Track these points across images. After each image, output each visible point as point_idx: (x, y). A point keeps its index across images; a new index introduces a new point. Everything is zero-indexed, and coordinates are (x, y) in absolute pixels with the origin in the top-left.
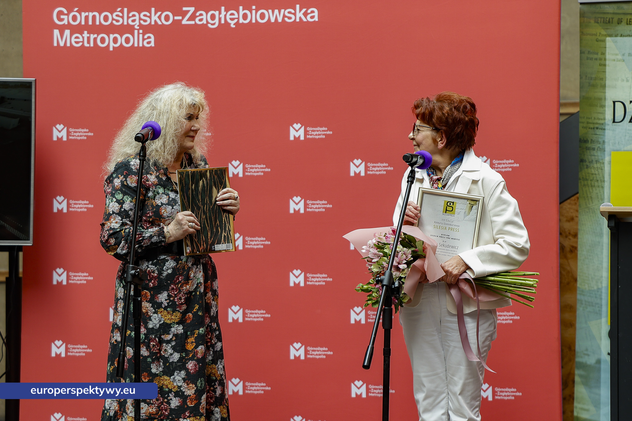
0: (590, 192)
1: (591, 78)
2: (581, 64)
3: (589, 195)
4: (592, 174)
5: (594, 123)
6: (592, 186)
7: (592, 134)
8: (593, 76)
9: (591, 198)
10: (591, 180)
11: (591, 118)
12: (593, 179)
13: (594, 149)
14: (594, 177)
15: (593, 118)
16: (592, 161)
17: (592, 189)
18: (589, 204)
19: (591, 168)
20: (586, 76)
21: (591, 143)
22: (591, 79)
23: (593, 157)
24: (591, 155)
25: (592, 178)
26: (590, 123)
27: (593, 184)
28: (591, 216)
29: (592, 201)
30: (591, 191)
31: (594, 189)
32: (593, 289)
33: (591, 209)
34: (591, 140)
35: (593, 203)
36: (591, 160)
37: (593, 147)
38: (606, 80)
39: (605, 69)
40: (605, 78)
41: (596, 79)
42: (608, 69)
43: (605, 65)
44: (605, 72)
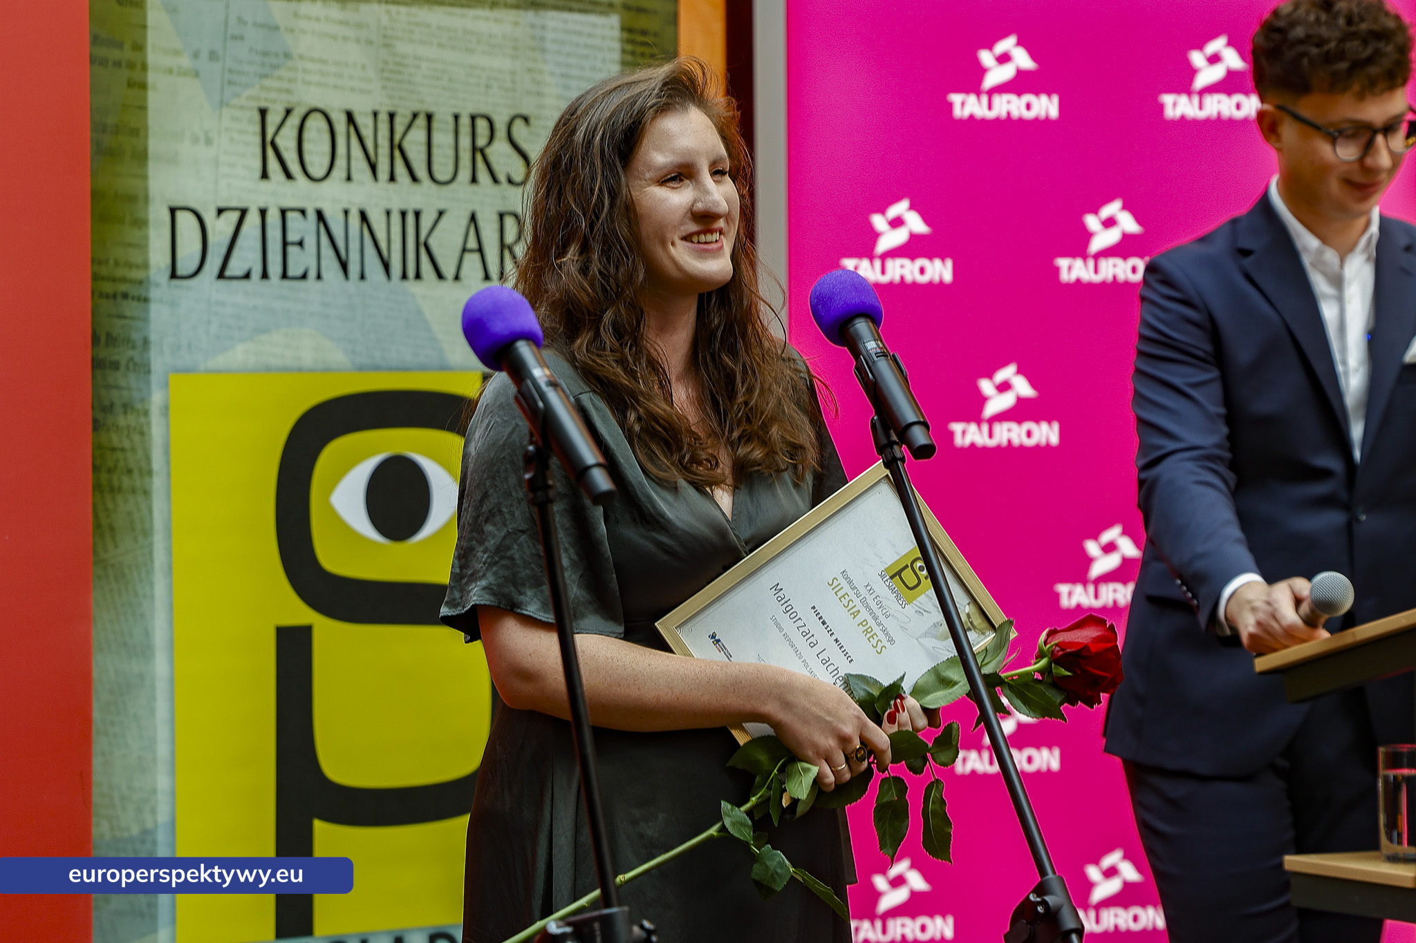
0: (106, 510)
1: (103, 129)
3: (104, 522)
4: (113, 450)
5: (114, 280)
6: (112, 490)
7: (110, 316)
8: (111, 120)
9: (112, 529)
10: (109, 471)
11: (107, 262)
12: (116, 467)
13: (115, 366)
14: (117, 461)
15: (112, 262)
16: (112, 405)
17: (114, 499)
18: (106, 550)
19: (108, 430)
21: (107, 345)
22: (104, 131)
23: (115, 394)
24: (108, 387)
25: (111, 464)
26: (103, 278)
27: (116, 483)
28: (111, 591)
29: (114, 539)
30: (110, 505)
31: (119, 498)
32: (126, 835)
33: (113, 566)
34: (108, 335)
35: (116, 546)
36: (107, 403)
37: (115, 358)
38: (146, 137)
39: (145, 99)
40: (146, 128)
41: (117, 130)
42: (154, 100)
43: (143, 86)
44: (143, 108)
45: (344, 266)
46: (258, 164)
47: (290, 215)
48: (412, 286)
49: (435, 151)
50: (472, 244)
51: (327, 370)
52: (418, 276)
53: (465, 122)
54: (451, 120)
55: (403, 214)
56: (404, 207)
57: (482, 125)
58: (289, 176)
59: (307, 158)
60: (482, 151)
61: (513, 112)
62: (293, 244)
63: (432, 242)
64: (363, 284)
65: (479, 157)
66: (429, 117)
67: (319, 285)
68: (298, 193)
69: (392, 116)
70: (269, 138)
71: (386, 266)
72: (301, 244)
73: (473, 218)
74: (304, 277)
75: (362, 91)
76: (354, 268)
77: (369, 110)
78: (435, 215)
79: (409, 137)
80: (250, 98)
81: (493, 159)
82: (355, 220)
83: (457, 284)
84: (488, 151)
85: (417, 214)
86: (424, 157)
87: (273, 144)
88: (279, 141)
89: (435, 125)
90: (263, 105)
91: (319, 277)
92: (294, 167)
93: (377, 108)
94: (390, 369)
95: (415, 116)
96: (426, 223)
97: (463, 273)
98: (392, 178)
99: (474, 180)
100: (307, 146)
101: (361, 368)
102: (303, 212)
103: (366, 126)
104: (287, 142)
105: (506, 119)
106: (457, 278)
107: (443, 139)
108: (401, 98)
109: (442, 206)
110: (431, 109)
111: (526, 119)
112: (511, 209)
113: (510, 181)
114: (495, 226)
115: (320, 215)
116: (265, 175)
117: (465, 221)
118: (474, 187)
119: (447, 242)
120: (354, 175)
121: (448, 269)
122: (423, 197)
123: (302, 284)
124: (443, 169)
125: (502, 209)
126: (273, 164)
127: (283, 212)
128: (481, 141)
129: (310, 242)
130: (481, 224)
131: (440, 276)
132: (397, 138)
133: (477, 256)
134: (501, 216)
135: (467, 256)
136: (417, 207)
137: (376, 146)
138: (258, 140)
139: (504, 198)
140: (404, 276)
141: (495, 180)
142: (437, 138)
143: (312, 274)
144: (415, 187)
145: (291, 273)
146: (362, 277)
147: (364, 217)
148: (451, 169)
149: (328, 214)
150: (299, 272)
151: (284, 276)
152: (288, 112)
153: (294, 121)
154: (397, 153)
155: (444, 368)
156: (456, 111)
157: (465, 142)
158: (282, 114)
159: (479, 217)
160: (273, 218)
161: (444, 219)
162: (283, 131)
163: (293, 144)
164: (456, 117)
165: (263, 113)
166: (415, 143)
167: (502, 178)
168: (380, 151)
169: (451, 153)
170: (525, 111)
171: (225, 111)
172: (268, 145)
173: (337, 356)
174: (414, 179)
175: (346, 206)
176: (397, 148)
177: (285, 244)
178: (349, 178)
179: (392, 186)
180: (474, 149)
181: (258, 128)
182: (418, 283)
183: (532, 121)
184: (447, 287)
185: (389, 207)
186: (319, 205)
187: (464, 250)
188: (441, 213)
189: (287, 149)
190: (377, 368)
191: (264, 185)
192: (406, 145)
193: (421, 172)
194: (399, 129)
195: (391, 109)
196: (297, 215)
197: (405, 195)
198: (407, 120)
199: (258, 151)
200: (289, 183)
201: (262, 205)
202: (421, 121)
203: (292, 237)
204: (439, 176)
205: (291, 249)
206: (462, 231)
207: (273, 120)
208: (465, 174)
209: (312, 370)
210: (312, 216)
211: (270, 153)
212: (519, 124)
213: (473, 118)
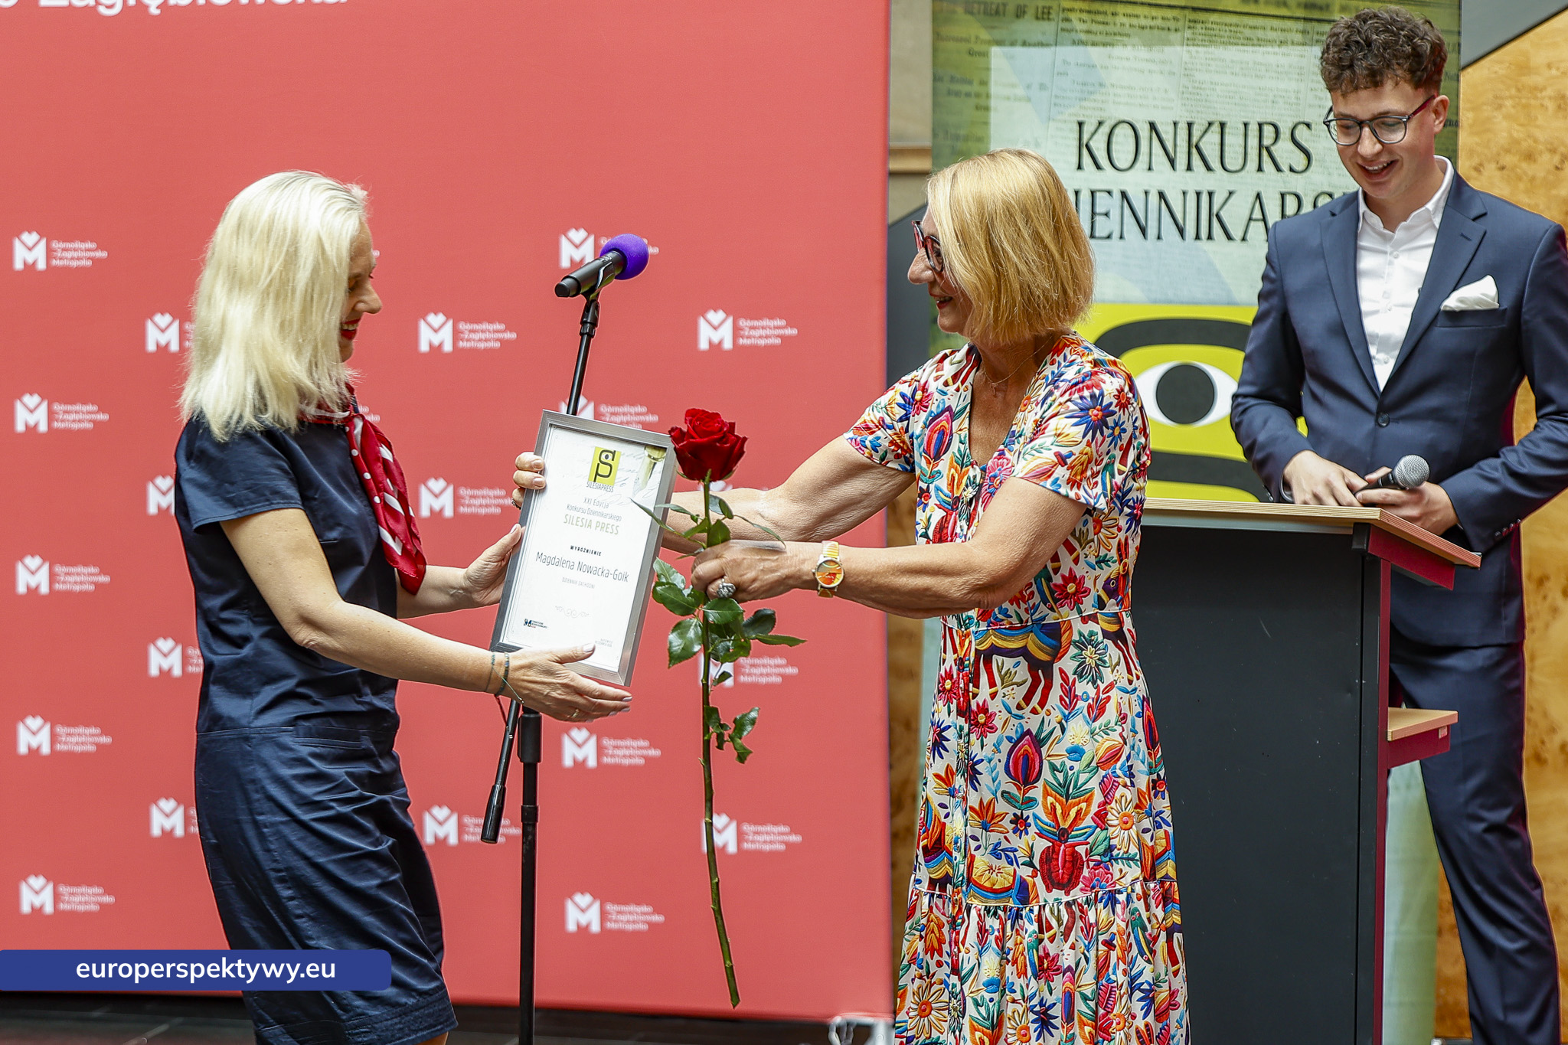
1: (957, 137)
2: (936, 105)
8: (962, 132)
20: (947, 132)
22: (957, 141)
38: (988, 143)
39: (988, 117)
40: (988, 137)
41: (967, 139)
42: (994, 117)
43: (987, 109)
44: (986, 123)
45: (1143, 231)
46: (1075, 160)
47: (1098, 195)
48: (1204, 244)
49: (1227, 149)
50: (1257, 214)
51: (1126, 302)
52: (1210, 237)
53: (1253, 129)
54: (1242, 127)
55: (1198, 194)
56: (1198, 189)
57: (1269, 131)
58: (1098, 167)
59: (1114, 155)
60: (1268, 149)
61: (1297, 120)
62: (1100, 214)
63: (1222, 214)
64: (1159, 243)
65: (1265, 153)
66: (1222, 125)
67: (1121, 242)
68: (1108, 178)
69: (1190, 125)
70: (1085, 141)
71: (1181, 231)
72: (1107, 214)
73: (1258, 196)
74: (1109, 237)
75: (1163, 108)
76: (1152, 231)
77: (1170, 121)
78: (1227, 195)
79: (1204, 139)
80: (1071, 115)
81: (1276, 154)
82: (1154, 199)
83: (1244, 244)
84: (1273, 149)
85: (1210, 194)
86: (1218, 153)
87: (1087, 146)
88: (1092, 144)
89: (1227, 130)
90: (1081, 119)
91: (1121, 237)
92: (1103, 161)
93: (1177, 119)
94: (1182, 303)
95: (1210, 124)
96: (1218, 201)
97: (1248, 237)
98: (1189, 168)
99: (1260, 169)
100: (1114, 147)
101: (1155, 302)
102: (1109, 193)
103: (1167, 133)
104: (1098, 145)
105: (1291, 125)
106: (1244, 239)
107: (1234, 140)
108: (1198, 112)
109: (1231, 189)
110: (1223, 120)
111: (1308, 125)
112: (1294, 190)
113: (1292, 170)
114: (1279, 202)
115: (1124, 195)
116: (1080, 167)
117: (1252, 198)
118: (1260, 174)
119: (1235, 215)
120: (1154, 166)
121: (1236, 232)
122: (1217, 182)
123: (1107, 242)
124: (1233, 160)
125: (1283, 190)
126: (1087, 159)
127: (1093, 193)
128: (1266, 142)
129: (1115, 214)
130: (1265, 201)
131: (1229, 237)
132: (1194, 140)
133: (1261, 224)
134: (1283, 196)
135: (1252, 223)
136: (1211, 189)
137: (1175, 145)
138: (1077, 143)
139: (1284, 182)
140: (1198, 237)
141: (1279, 169)
142: (1228, 139)
143: (1116, 235)
144: (1210, 174)
145: (1097, 234)
146: (1159, 238)
147: (1162, 195)
148: (1241, 161)
149: (1131, 194)
150: (1105, 234)
151: (1092, 236)
152: (1100, 123)
153: (1105, 130)
154: (1194, 151)
155: (1231, 303)
156: (1246, 120)
157: (1253, 142)
158: (1096, 124)
159: (1263, 196)
160: (1085, 197)
161: (1233, 197)
162: (1096, 137)
163: (1104, 146)
164: (1246, 125)
165: (1081, 124)
166: (1210, 145)
167: (1285, 168)
168: (1178, 149)
169: (1242, 150)
170: (1307, 120)
171: (1051, 124)
172: (1084, 147)
173: (1135, 292)
174: (1209, 168)
175: (1146, 188)
176: (1194, 147)
177: (1093, 214)
178: (1150, 169)
179: (1189, 173)
180: (1261, 146)
181: (1077, 136)
182: (1210, 241)
183: (1313, 126)
184: (1235, 246)
185: (1185, 189)
186: (1123, 188)
187: (1250, 219)
188: (1231, 193)
189: (1098, 149)
190: (1169, 302)
191: (1079, 173)
192: (1202, 145)
193: (1215, 163)
194: (1196, 133)
195: (1190, 120)
196: (1106, 195)
197: (1201, 181)
198: (1203, 128)
199: (1076, 150)
200: (1099, 173)
201: (1077, 188)
202: (1216, 128)
203: (1098, 210)
204: (1228, 167)
205: (1098, 218)
206: (1250, 206)
207: (1088, 130)
208: (1252, 164)
209: (1113, 302)
210: (1117, 195)
211: (1085, 151)
212: (1302, 128)
213: (1260, 125)
